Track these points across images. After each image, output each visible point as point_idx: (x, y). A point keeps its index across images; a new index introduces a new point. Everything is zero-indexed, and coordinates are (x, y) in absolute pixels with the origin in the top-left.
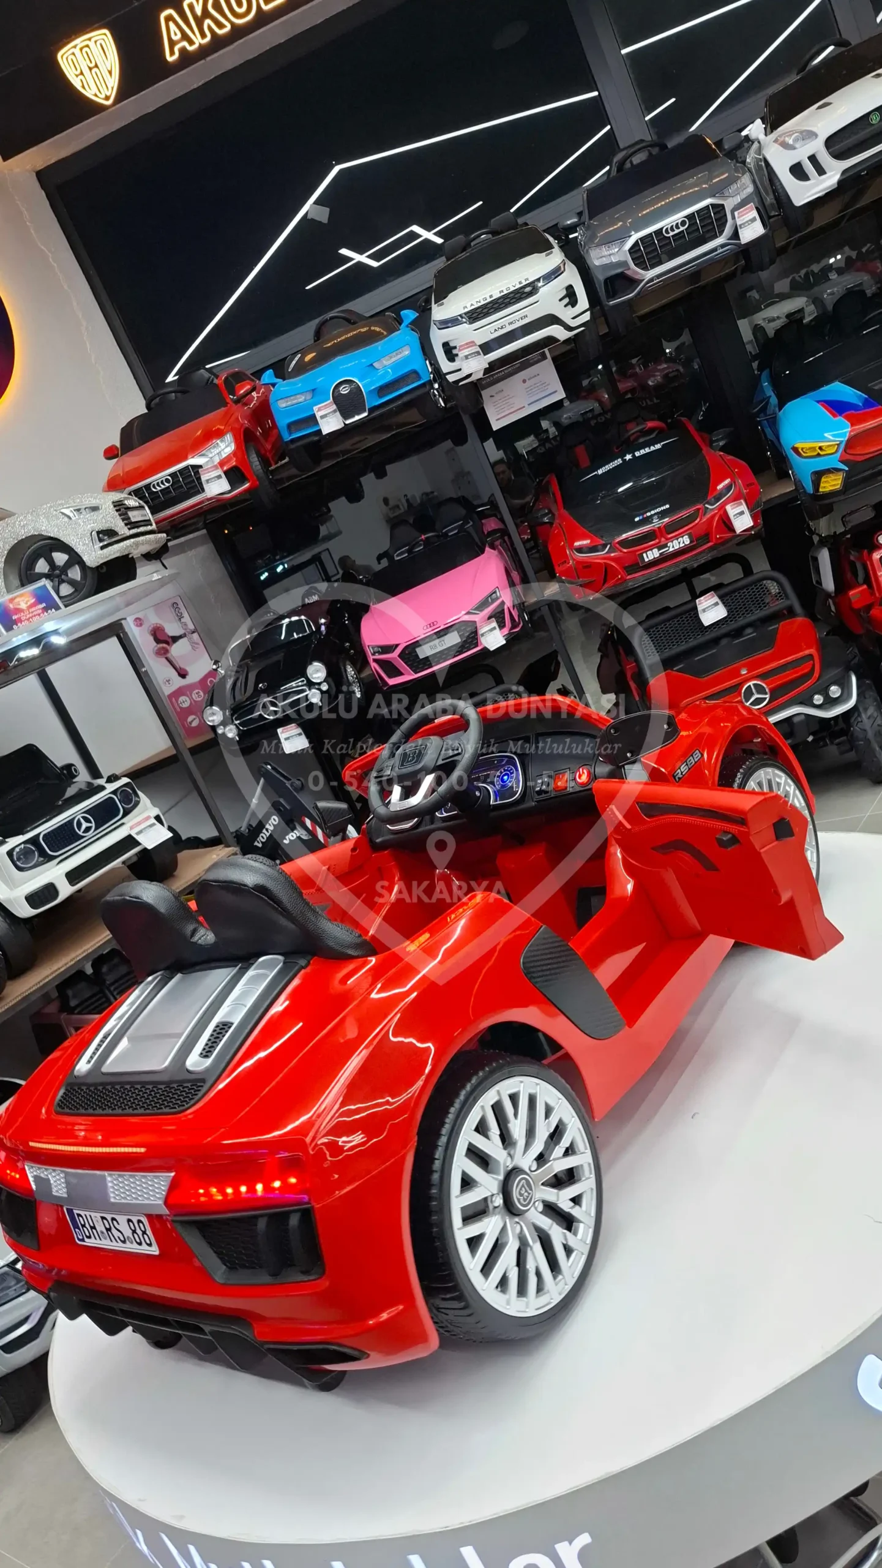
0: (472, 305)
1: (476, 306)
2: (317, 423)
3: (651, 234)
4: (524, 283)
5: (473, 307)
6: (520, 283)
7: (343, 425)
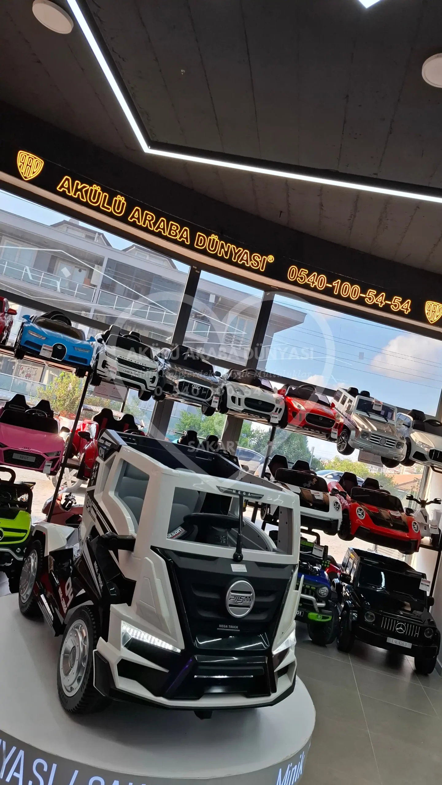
0: (124, 358)
1: (125, 359)
2: (40, 349)
3: (188, 383)
4: (144, 365)
5: (123, 359)
6: (143, 364)
7: (50, 358)
